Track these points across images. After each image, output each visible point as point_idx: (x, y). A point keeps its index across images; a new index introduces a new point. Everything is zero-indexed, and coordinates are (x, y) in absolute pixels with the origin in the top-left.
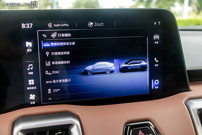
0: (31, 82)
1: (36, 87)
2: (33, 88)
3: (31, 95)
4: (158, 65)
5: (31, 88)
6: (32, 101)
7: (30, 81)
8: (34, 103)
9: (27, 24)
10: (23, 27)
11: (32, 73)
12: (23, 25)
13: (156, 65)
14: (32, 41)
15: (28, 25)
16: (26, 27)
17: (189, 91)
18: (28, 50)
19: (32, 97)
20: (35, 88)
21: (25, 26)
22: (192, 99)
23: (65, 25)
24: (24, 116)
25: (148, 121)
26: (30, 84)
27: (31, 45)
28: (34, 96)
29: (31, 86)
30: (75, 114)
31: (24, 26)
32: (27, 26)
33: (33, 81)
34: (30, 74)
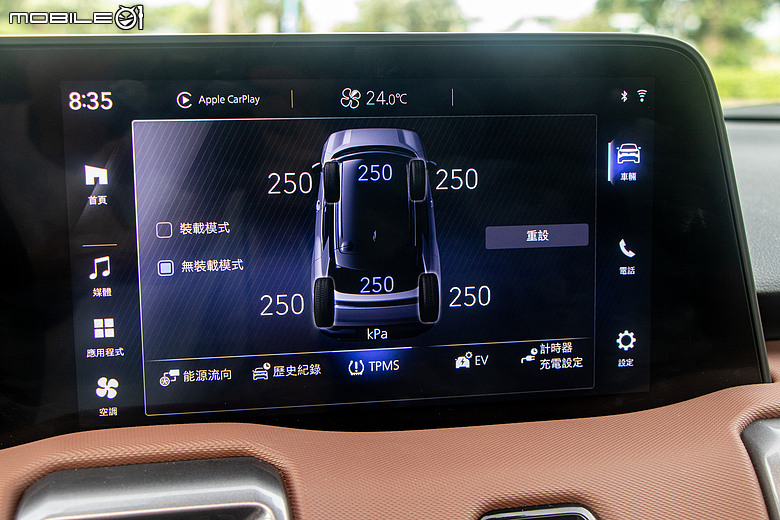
0: (104, 328)
1: (121, 349)
2: (110, 352)
3: (102, 381)
4: (631, 271)
5: (101, 352)
6: (106, 402)
7: (98, 323)
8: (114, 411)
9: (89, 95)
10: (75, 104)
11: (107, 292)
12: (75, 97)
13: (623, 270)
14: (108, 164)
15: (93, 97)
16: (84, 106)
17: (763, 382)
18: (92, 200)
19: (107, 388)
20: (120, 351)
21: (82, 101)
22: (773, 418)
23: (244, 98)
24: (63, 465)
25: (578, 505)
26: (98, 334)
27: (104, 181)
28: (114, 383)
29: (105, 343)
30: (273, 467)
31: (77, 101)
32: (92, 100)
33: (110, 322)
34: (99, 294)
